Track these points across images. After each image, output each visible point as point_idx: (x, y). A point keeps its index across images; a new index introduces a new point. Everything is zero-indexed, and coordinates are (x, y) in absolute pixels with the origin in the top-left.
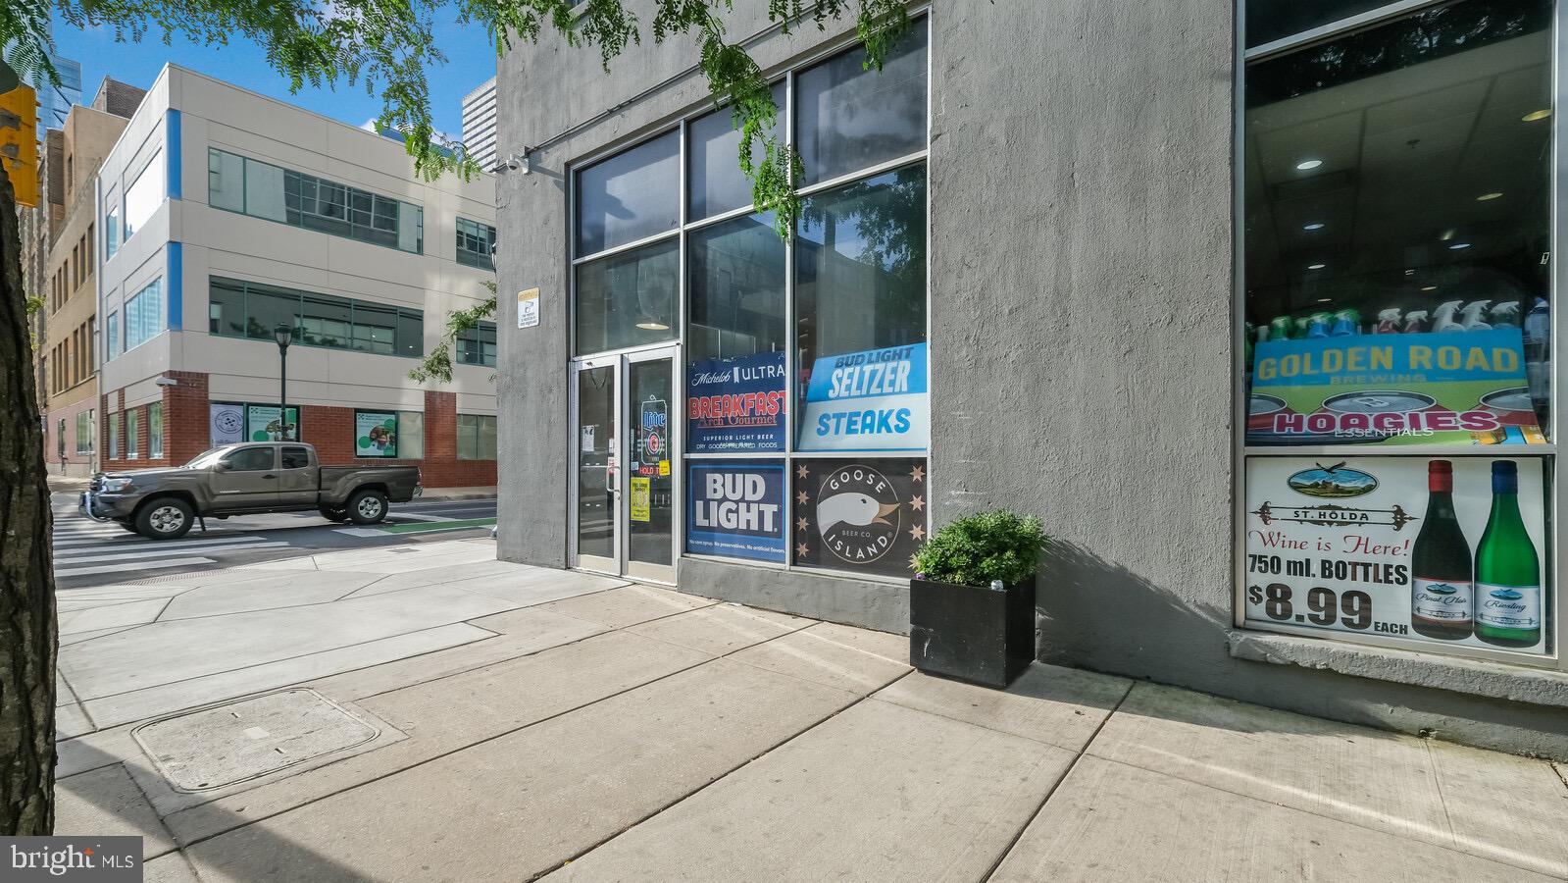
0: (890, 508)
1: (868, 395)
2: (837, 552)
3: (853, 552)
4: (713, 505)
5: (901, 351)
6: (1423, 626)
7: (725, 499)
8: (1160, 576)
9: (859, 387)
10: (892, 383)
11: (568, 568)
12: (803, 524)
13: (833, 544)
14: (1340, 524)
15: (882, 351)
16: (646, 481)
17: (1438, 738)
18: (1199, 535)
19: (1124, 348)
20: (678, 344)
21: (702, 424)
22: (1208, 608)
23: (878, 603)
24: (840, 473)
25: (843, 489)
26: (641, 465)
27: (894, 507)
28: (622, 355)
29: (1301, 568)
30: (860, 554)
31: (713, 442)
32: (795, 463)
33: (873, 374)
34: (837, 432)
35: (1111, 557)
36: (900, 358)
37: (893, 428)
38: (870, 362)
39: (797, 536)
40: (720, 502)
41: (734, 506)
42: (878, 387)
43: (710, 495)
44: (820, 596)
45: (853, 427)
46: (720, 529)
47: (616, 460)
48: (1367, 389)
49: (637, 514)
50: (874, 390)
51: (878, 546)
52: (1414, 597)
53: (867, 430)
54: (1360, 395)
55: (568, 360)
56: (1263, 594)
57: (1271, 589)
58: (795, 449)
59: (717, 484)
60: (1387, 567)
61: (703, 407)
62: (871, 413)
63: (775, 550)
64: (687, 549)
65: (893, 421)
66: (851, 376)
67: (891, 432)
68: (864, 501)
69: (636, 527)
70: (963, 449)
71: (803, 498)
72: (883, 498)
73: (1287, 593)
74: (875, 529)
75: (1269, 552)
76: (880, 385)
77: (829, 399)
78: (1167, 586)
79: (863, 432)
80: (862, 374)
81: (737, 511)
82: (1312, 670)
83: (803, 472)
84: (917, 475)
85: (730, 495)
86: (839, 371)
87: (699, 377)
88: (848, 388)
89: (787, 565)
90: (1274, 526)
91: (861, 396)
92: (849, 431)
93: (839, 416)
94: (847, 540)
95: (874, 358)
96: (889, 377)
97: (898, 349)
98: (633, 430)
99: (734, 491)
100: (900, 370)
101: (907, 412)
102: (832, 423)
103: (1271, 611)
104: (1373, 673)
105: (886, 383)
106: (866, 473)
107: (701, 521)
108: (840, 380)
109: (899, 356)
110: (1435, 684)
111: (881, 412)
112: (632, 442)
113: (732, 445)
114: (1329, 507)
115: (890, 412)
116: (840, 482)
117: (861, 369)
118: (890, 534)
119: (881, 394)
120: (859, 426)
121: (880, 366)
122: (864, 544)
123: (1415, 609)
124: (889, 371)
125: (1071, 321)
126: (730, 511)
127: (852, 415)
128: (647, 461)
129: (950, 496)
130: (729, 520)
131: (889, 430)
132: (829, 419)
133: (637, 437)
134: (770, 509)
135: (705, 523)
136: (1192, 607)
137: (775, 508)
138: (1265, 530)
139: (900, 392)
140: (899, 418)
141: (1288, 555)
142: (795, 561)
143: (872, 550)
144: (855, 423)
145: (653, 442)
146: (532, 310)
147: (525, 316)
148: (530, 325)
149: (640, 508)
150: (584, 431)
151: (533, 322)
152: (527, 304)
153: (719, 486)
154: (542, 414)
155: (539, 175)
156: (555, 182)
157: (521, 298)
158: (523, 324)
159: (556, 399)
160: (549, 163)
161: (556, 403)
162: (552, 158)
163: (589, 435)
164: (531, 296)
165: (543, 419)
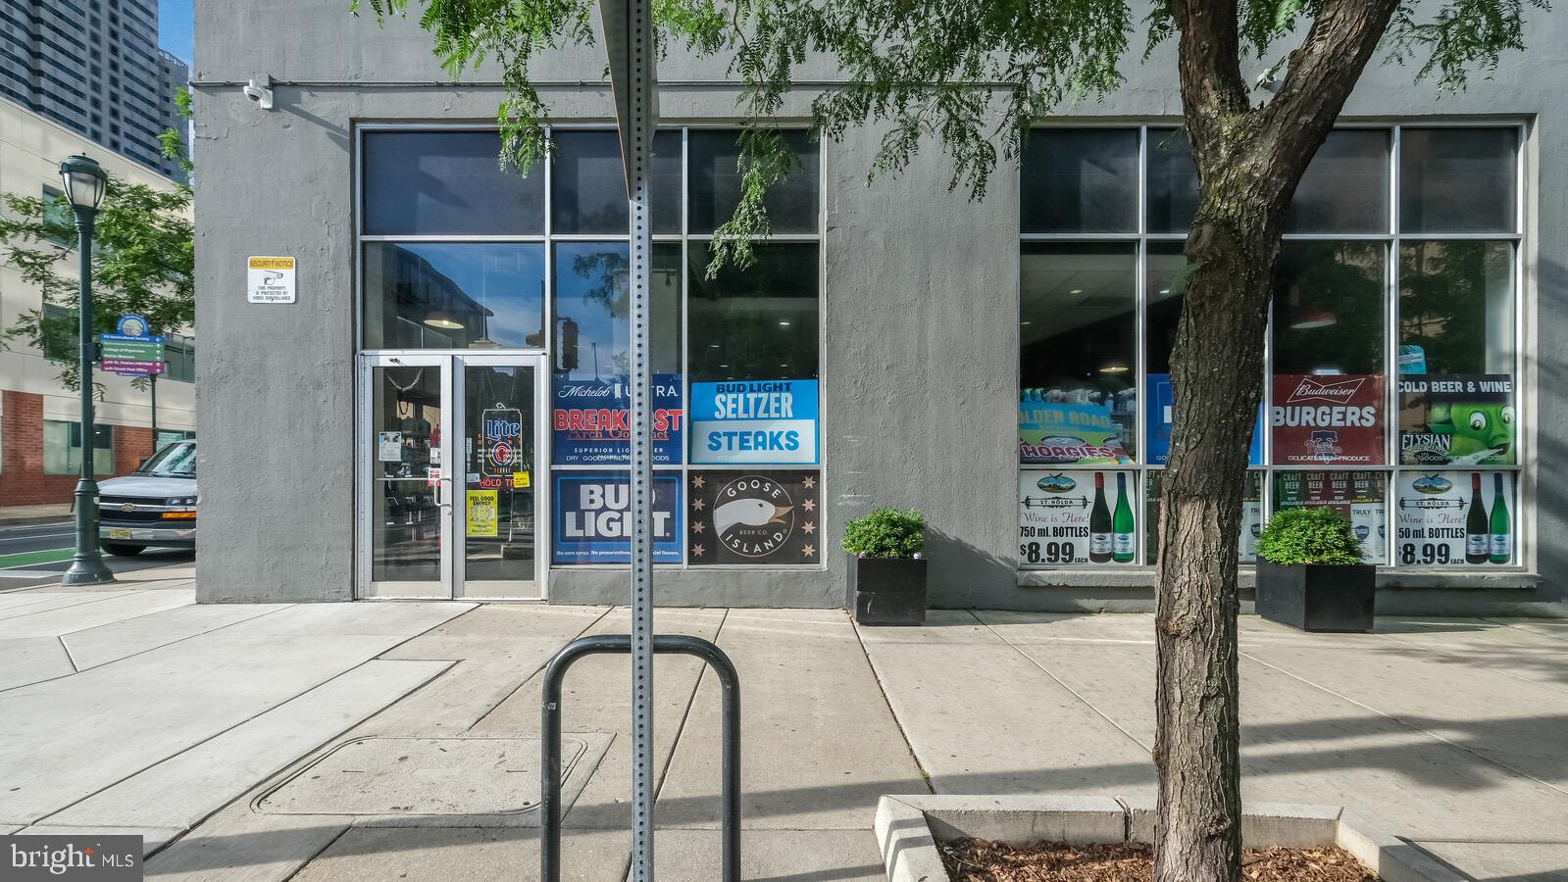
0: (784, 510)
1: (756, 418)
2: (734, 549)
3: (751, 548)
4: (590, 517)
5: (781, 385)
6: (1095, 557)
7: (605, 508)
8: (980, 543)
9: (746, 411)
10: (778, 410)
11: (355, 599)
12: (699, 527)
13: (731, 542)
14: (1061, 507)
15: (763, 383)
16: (493, 493)
17: (1106, 612)
18: (1002, 517)
19: (960, 400)
20: (544, 354)
21: (574, 435)
22: (1006, 559)
23: (781, 587)
24: (738, 482)
25: (740, 496)
26: (482, 477)
27: (787, 510)
28: (453, 356)
29: (1043, 532)
30: (757, 548)
31: (588, 454)
32: (692, 474)
33: (758, 401)
34: (730, 448)
35: (952, 534)
36: (781, 390)
37: (784, 446)
38: (752, 391)
39: (694, 539)
40: (598, 512)
41: (617, 515)
42: (765, 412)
43: (584, 504)
44: (725, 587)
45: (745, 444)
46: (599, 537)
47: (445, 472)
48: (1056, 433)
49: (476, 528)
50: (761, 414)
51: (774, 541)
52: (1091, 543)
53: (760, 448)
54: (1054, 437)
55: (354, 352)
56: (1026, 549)
57: (1031, 545)
58: (690, 462)
59: (591, 495)
60: (1081, 528)
61: (572, 421)
62: (762, 433)
63: (667, 553)
64: (554, 561)
65: (783, 440)
66: (735, 401)
67: (782, 449)
68: (761, 505)
69: (474, 544)
70: (852, 464)
71: (699, 504)
72: (778, 502)
73: (1038, 546)
74: (771, 528)
75: (1029, 524)
76: (767, 410)
77: (716, 419)
78: (985, 549)
79: (756, 448)
80: (746, 401)
81: (621, 520)
82: (1058, 587)
83: (699, 482)
84: (809, 483)
85: (610, 503)
86: (722, 396)
87: (568, 390)
88: (735, 411)
89: (685, 564)
90: (1032, 510)
91: (749, 419)
92: (742, 448)
93: (730, 435)
94: (744, 539)
95: (755, 388)
96: (773, 405)
97: (778, 382)
98: (470, 440)
99: (617, 501)
100: (783, 400)
101: (796, 435)
102: (724, 440)
103: (1030, 558)
104: (1083, 584)
105: (772, 410)
106: (762, 482)
107: (571, 531)
108: (725, 404)
109: (778, 389)
110: (1106, 585)
111: (771, 433)
112: (470, 451)
113: (615, 457)
114: (1056, 498)
115: (780, 434)
116: (738, 491)
117: (745, 397)
118: (785, 531)
119: (769, 418)
120: (752, 444)
121: (764, 395)
122: (761, 540)
123: (1091, 549)
124: (772, 400)
125: (928, 379)
126: (611, 520)
127: (743, 434)
128: (490, 472)
129: (842, 499)
130: (610, 529)
131: (781, 448)
132: (719, 436)
133: (476, 446)
134: (660, 517)
135: (580, 533)
136: (998, 560)
137: (667, 515)
138: (1028, 512)
139: (787, 418)
140: (788, 437)
141: (1038, 525)
142: (693, 559)
143: (768, 544)
144: (748, 441)
145: (502, 453)
146: (278, 283)
147: (263, 288)
148: (275, 301)
149: (482, 524)
150: (381, 438)
151: (285, 298)
152: (269, 275)
153: (597, 496)
154: (301, 415)
155: (296, 117)
156: (330, 135)
157: (254, 264)
158: (259, 298)
159: (331, 398)
160: (317, 108)
161: (330, 403)
162: (324, 105)
163: (392, 443)
164: (278, 264)
165: (303, 421)
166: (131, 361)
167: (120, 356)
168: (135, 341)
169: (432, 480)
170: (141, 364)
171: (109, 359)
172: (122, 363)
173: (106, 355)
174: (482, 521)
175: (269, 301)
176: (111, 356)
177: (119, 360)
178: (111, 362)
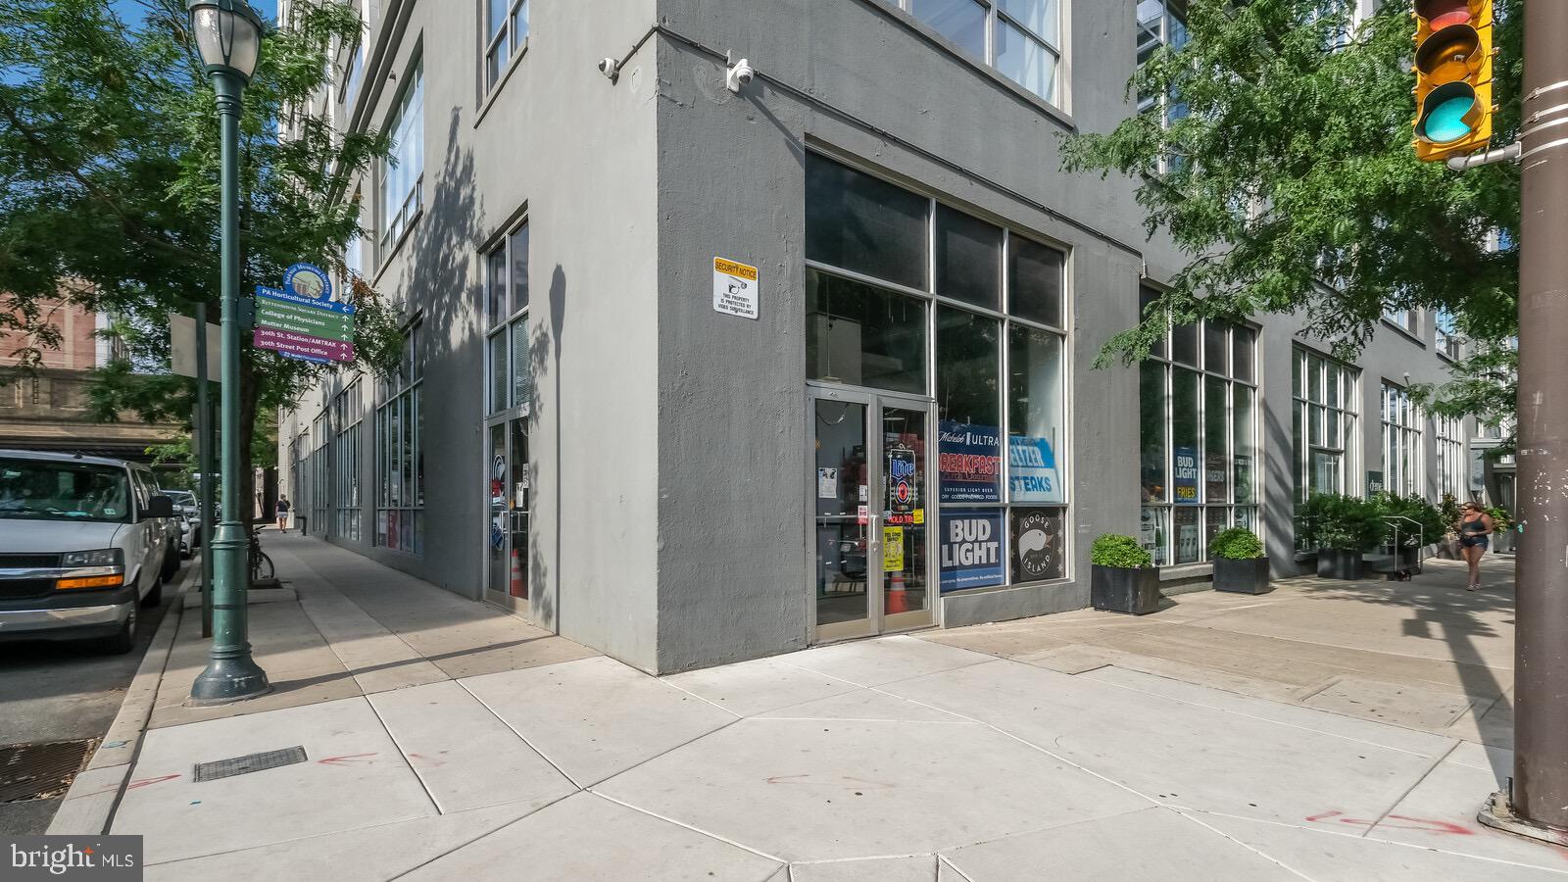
0: (1048, 538)
2: (1028, 571)
3: (1036, 569)
4: (956, 549)
7: (964, 541)
11: (808, 647)
12: (1013, 554)
13: (1026, 566)
16: (900, 530)
20: (933, 401)
21: (952, 478)
24: (1029, 517)
25: (1030, 527)
26: (892, 515)
27: (1051, 537)
28: (877, 396)
30: (1039, 569)
32: (1010, 511)
34: (1020, 489)
38: (1023, 444)
39: (1011, 563)
40: (961, 544)
41: (970, 547)
43: (953, 538)
45: (1027, 486)
46: (962, 567)
47: (869, 509)
49: (889, 564)
51: (1046, 562)
53: (1034, 489)
58: (1009, 501)
59: (956, 529)
61: (952, 463)
63: (999, 577)
64: (942, 589)
67: (1044, 491)
68: (1040, 535)
69: (888, 579)
70: (1084, 502)
71: (1014, 533)
72: (1045, 531)
74: (1043, 553)
81: (972, 550)
83: (1012, 517)
85: (967, 536)
89: (1009, 585)
92: (1028, 489)
94: (1034, 562)
99: (970, 534)
102: (1017, 483)
107: (946, 563)
112: (883, 490)
113: (968, 496)
116: (1029, 523)
118: (1051, 555)
120: (1030, 487)
122: (1040, 562)
126: (967, 551)
128: (896, 509)
129: (1081, 528)
130: (967, 559)
134: (993, 546)
135: (951, 564)
137: (998, 544)
142: (1011, 583)
143: (1043, 565)
144: (1028, 484)
145: (903, 492)
146: (742, 293)
147: (726, 296)
148: (739, 314)
149: (893, 559)
150: (821, 473)
151: (749, 312)
152: (735, 283)
153: (959, 531)
154: (761, 446)
155: (759, 114)
156: (787, 143)
157: (720, 267)
158: (724, 307)
159: (787, 429)
160: (777, 110)
161: (787, 432)
162: (785, 108)
163: (829, 479)
164: (742, 272)
165: (763, 452)
166: (304, 335)
167: (286, 326)
168: (310, 305)
169: (861, 518)
170: (318, 342)
171: (267, 329)
172: (289, 337)
173: (264, 322)
174: (894, 556)
175: (733, 312)
176: (272, 324)
177: (286, 332)
178: (273, 334)
